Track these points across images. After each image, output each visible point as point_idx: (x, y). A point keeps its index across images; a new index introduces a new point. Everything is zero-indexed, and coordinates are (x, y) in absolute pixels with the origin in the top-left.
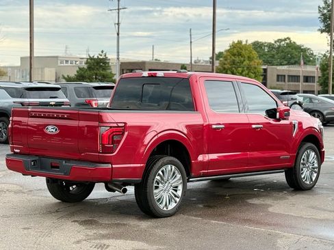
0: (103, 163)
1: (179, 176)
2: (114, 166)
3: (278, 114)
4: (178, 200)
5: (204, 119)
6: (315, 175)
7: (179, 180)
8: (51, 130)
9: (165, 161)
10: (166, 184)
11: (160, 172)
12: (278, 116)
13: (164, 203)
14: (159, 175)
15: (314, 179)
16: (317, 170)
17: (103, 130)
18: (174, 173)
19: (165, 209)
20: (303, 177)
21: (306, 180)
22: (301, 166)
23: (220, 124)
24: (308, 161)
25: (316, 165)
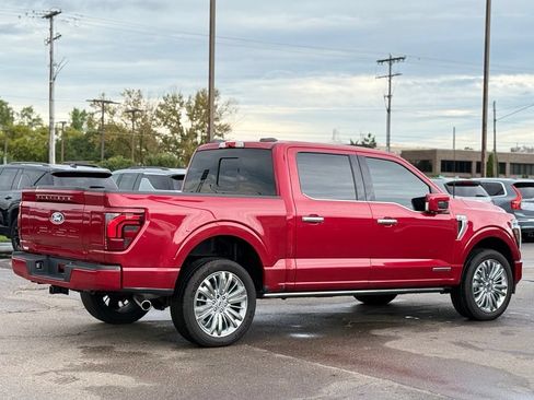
0: (106, 264)
1: (241, 288)
2: (124, 269)
3: (427, 204)
4: (239, 323)
5: (289, 208)
6: (502, 299)
7: (242, 293)
8: (57, 219)
9: (215, 266)
10: (219, 300)
11: (207, 281)
12: (427, 208)
13: (214, 326)
14: (204, 285)
15: (499, 304)
16: (505, 291)
17: (110, 217)
18: (232, 283)
19: (215, 335)
20: (477, 300)
21: (484, 305)
22: (475, 284)
23: (317, 216)
24: (487, 277)
25: (504, 284)
